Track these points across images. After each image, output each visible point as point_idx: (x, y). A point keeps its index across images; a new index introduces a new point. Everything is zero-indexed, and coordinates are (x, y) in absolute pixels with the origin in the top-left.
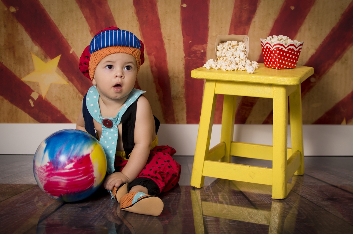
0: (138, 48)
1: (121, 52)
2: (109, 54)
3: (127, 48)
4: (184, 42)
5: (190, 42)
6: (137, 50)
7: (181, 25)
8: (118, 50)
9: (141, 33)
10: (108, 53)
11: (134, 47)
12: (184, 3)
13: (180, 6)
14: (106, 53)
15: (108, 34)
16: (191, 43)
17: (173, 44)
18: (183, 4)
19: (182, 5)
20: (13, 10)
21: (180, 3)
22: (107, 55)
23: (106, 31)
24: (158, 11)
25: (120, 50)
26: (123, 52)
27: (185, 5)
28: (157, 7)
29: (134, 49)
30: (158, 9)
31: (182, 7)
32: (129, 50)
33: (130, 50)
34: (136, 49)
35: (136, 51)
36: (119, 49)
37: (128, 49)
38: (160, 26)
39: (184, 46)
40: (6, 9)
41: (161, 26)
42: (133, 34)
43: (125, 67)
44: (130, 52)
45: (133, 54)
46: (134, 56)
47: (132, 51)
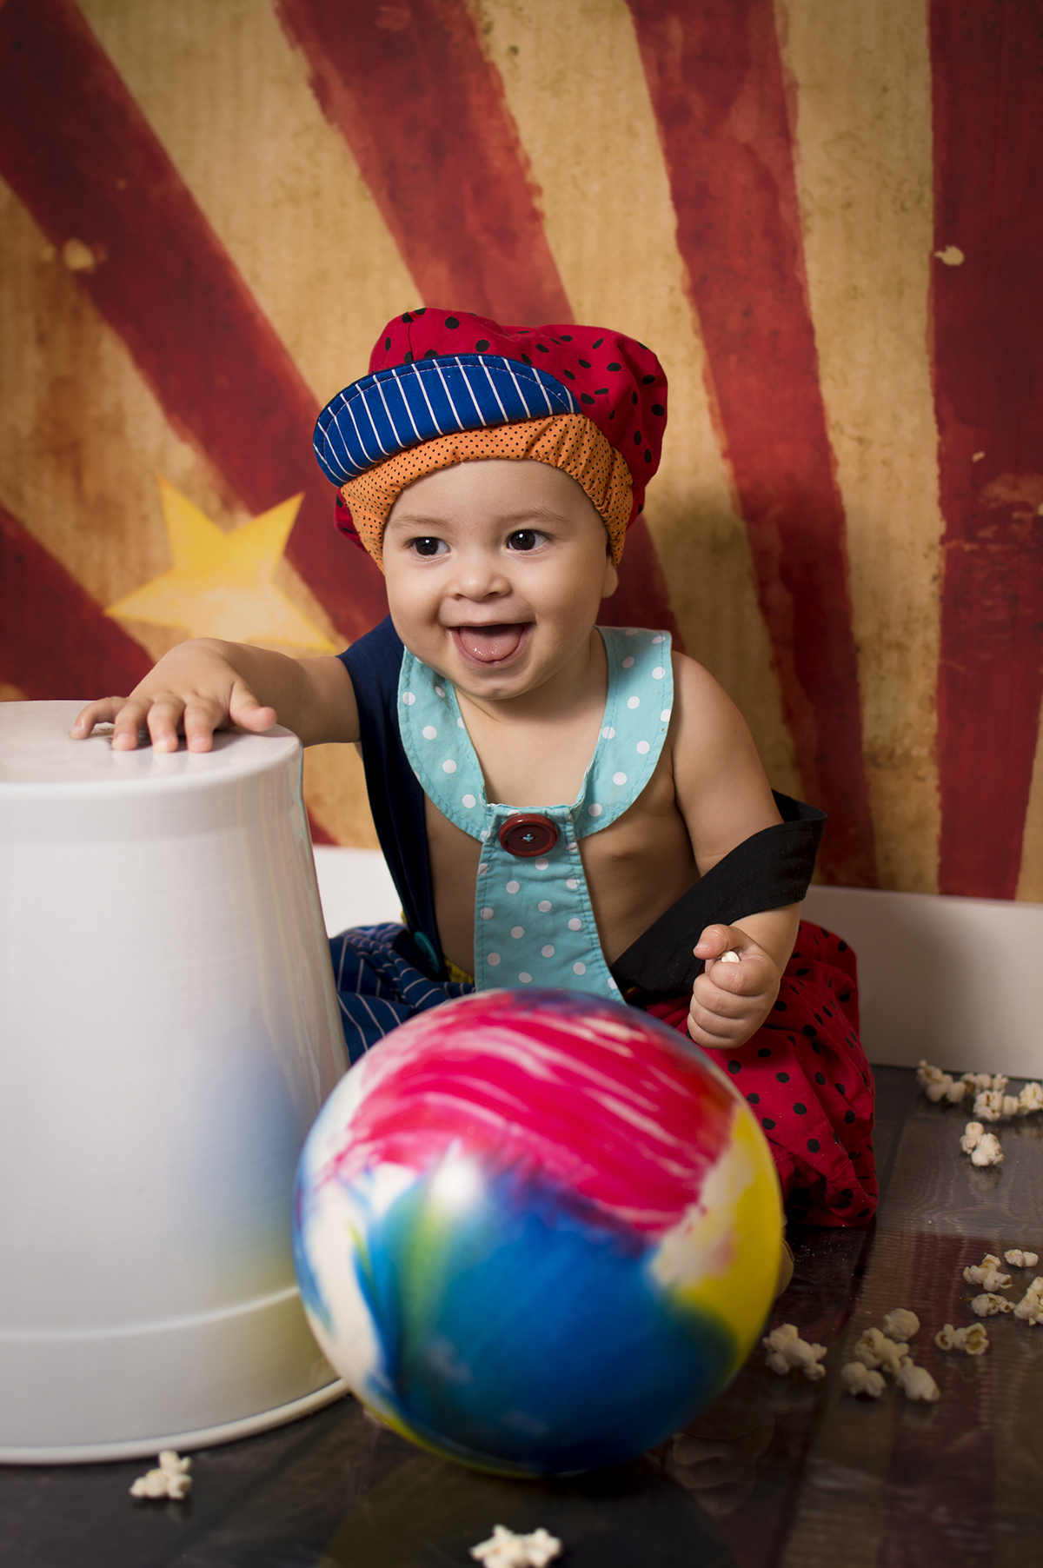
0: (561, 410)
1: (462, 457)
3: (497, 429)
4: (942, 458)
5: (978, 456)
7: (931, 365)
8: (444, 454)
9: (715, 400)
11: (535, 418)
12: (950, 244)
13: (926, 257)
16: (980, 461)
17: (885, 463)
18: (944, 250)
19: (939, 254)
20: (80, 258)
21: (930, 245)
24: (806, 281)
25: (451, 448)
26: (472, 457)
27: (953, 256)
28: (803, 262)
29: (535, 427)
30: (804, 272)
31: (937, 266)
32: (507, 439)
33: (514, 437)
34: (548, 420)
35: (556, 430)
36: (447, 446)
37: (501, 435)
38: (817, 365)
39: (941, 476)
40: (47, 253)
41: (821, 362)
42: (505, 361)
43: (504, 538)
44: (512, 445)
45: (533, 453)
46: (546, 461)
47: (526, 436)
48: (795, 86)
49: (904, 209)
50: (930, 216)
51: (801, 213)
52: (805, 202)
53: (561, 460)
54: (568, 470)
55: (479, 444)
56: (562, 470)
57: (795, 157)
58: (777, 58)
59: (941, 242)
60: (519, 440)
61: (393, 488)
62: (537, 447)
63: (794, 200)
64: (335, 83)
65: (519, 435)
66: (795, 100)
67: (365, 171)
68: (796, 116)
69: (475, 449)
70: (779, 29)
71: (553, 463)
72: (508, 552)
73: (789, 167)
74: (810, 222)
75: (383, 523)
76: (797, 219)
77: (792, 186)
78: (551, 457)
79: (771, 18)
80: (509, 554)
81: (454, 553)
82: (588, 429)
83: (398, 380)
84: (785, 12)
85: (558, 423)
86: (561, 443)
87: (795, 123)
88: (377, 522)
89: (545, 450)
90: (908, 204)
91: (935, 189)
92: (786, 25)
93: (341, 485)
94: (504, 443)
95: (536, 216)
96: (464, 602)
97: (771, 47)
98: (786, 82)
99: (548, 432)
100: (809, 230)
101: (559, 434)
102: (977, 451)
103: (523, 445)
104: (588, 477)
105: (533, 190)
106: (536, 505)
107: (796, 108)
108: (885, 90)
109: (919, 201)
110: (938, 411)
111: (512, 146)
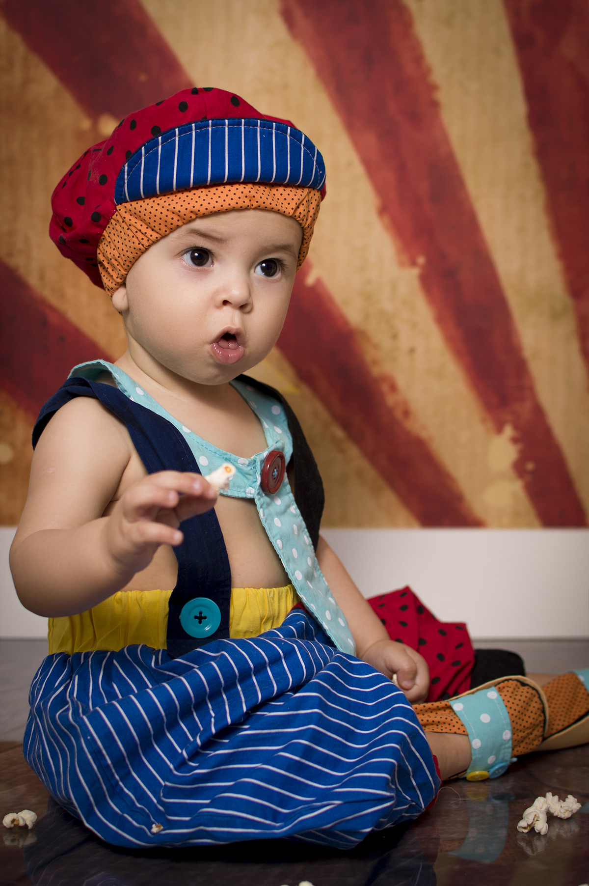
0: (315, 184)
2: (207, 212)
3: (276, 187)
8: (243, 198)
14: (195, 209)
22: (200, 215)
26: (262, 206)
29: (300, 192)
32: (282, 198)
34: (306, 190)
37: (278, 195)
42: (303, 136)
46: (301, 221)
53: (307, 223)
54: (307, 231)
56: (304, 229)
60: (290, 201)
62: (300, 208)
64: (298, 14)
67: (320, 73)
71: (303, 225)
78: (305, 218)
83: (227, 128)
89: (304, 213)
94: (281, 201)
95: (435, 105)
103: (293, 205)
105: (432, 88)
111: (419, 58)
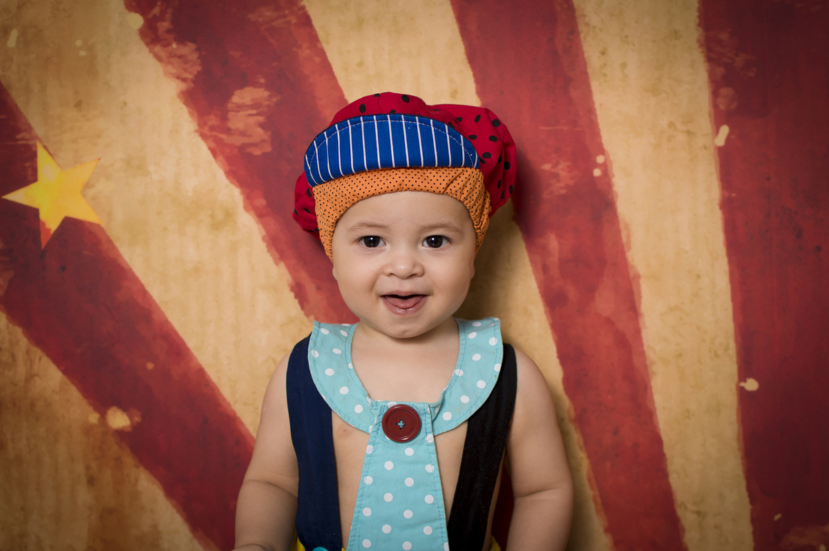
0: (469, 164)
1: (405, 187)
2: (365, 195)
3: (430, 171)
4: (754, 521)
5: (777, 517)
6: (466, 175)
7: (742, 458)
8: (394, 182)
9: (597, 493)
10: (361, 194)
11: (454, 166)
12: (749, 377)
13: (734, 387)
14: (356, 193)
15: (357, 130)
16: (779, 520)
17: (716, 527)
18: (745, 381)
19: (742, 384)
20: (119, 420)
21: (736, 378)
22: (360, 198)
23: (349, 119)
24: (655, 409)
25: (400, 180)
26: (411, 188)
27: (752, 385)
28: (652, 395)
29: (452, 173)
30: (653, 402)
31: (742, 393)
32: (434, 180)
33: (438, 177)
34: (460, 170)
35: (463, 177)
36: (397, 178)
37: (431, 177)
38: (666, 465)
39: (754, 533)
40: (94, 418)
41: (669, 462)
42: (446, 126)
43: (422, 239)
44: (437, 184)
45: (448, 191)
46: (455, 196)
47: (447, 179)
48: (638, 277)
49: (717, 355)
50: (735, 359)
51: (648, 362)
52: (651, 355)
53: (463, 197)
54: (465, 203)
55: (418, 180)
56: (462, 203)
57: (641, 325)
58: (625, 259)
59: (743, 376)
60: (442, 182)
61: (354, 198)
62: (451, 186)
63: (643, 353)
65: (442, 178)
66: (639, 286)
68: (640, 297)
69: (414, 183)
70: (624, 240)
71: (459, 199)
72: (425, 248)
73: (638, 332)
74: (654, 368)
75: (338, 218)
76: (646, 367)
77: (641, 345)
78: (458, 194)
79: (619, 231)
80: (424, 250)
81: (388, 247)
82: (480, 179)
84: (627, 227)
85: (465, 173)
86: (465, 186)
87: (640, 303)
88: (334, 216)
89: (455, 189)
90: (720, 352)
91: (736, 341)
92: (629, 236)
93: (314, 185)
94: (433, 182)
96: (393, 278)
97: (620, 252)
98: (631, 275)
99: (458, 178)
100: (654, 373)
101: (465, 180)
102: (776, 514)
103: (444, 185)
104: (475, 208)
106: (445, 220)
107: (639, 292)
108: (698, 277)
109: (726, 350)
110: (749, 489)
